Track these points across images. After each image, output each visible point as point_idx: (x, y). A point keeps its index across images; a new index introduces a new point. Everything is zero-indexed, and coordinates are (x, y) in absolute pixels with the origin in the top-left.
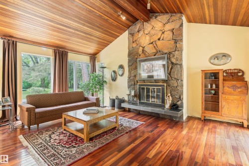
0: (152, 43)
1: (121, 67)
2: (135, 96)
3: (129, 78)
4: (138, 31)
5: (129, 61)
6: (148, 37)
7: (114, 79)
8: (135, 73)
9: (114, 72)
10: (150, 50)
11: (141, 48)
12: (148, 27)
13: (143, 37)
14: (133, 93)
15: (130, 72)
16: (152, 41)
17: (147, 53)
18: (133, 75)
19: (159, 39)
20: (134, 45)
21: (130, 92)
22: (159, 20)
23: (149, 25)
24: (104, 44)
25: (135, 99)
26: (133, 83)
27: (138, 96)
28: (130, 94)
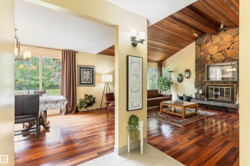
0: (221, 52)
1: (188, 71)
2: (203, 94)
3: (196, 80)
4: (206, 42)
5: (196, 67)
6: (216, 47)
7: (180, 81)
8: (202, 76)
9: (180, 75)
10: (219, 57)
11: (209, 56)
12: (216, 39)
13: (211, 48)
14: (201, 92)
15: (197, 75)
16: (220, 50)
17: (215, 60)
18: (200, 77)
19: (228, 48)
20: (202, 54)
21: (198, 91)
22: (229, 33)
23: (217, 37)
24: (170, 54)
25: (203, 97)
26: (201, 84)
27: (206, 95)
28: (198, 93)
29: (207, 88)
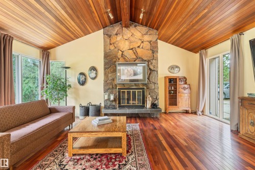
0: (132, 49)
1: (93, 69)
2: (115, 100)
3: (105, 81)
4: (117, 34)
5: (105, 64)
6: (127, 43)
8: (113, 77)
9: (82, 74)
10: (130, 55)
11: (120, 53)
12: (127, 33)
13: (123, 42)
14: (112, 98)
15: (105, 74)
16: (131, 47)
17: (126, 58)
18: (110, 78)
19: (138, 47)
20: (112, 47)
21: (109, 96)
23: (128, 31)
25: (114, 103)
26: (111, 87)
27: (119, 99)
28: (109, 99)
29: (119, 92)
